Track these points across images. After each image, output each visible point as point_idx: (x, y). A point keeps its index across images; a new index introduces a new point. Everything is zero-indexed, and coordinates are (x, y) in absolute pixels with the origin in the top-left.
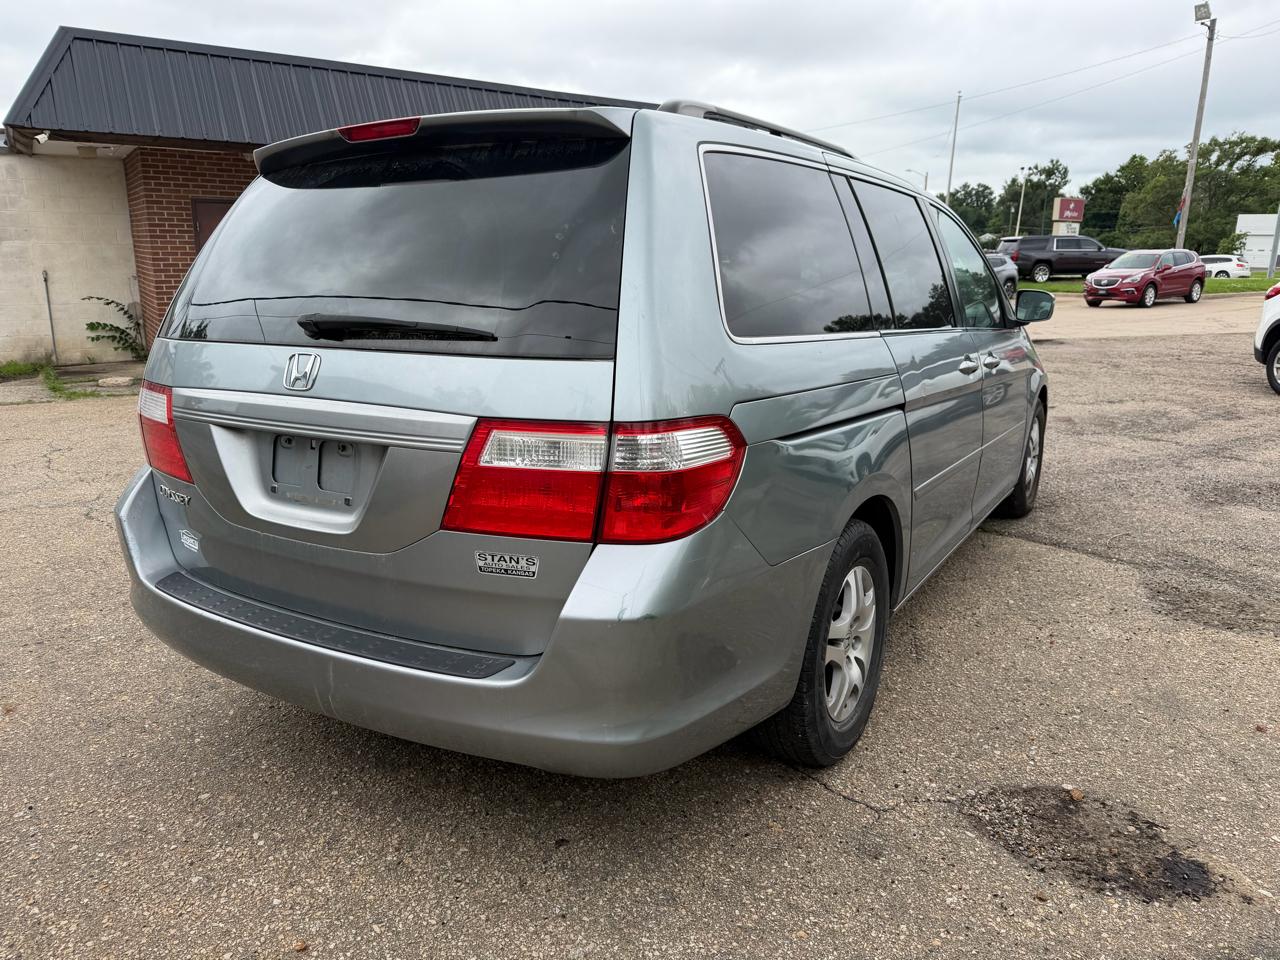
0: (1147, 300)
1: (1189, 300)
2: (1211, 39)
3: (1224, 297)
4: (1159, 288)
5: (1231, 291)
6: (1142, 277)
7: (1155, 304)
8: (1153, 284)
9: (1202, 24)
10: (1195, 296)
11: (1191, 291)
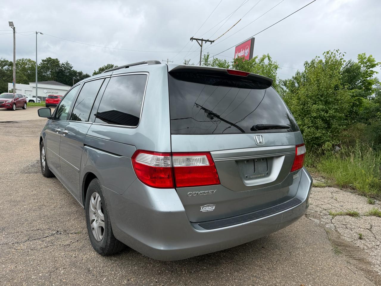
0: (14, 108)
1: (24, 108)
2: (14, 33)
3: (31, 108)
4: (16, 105)
5: (33, 106)
6: (11, 101)
7: (16, 110)
8: (15, 103)
9: (12, 27)
10: (25, 107)
11: (24, 106)
